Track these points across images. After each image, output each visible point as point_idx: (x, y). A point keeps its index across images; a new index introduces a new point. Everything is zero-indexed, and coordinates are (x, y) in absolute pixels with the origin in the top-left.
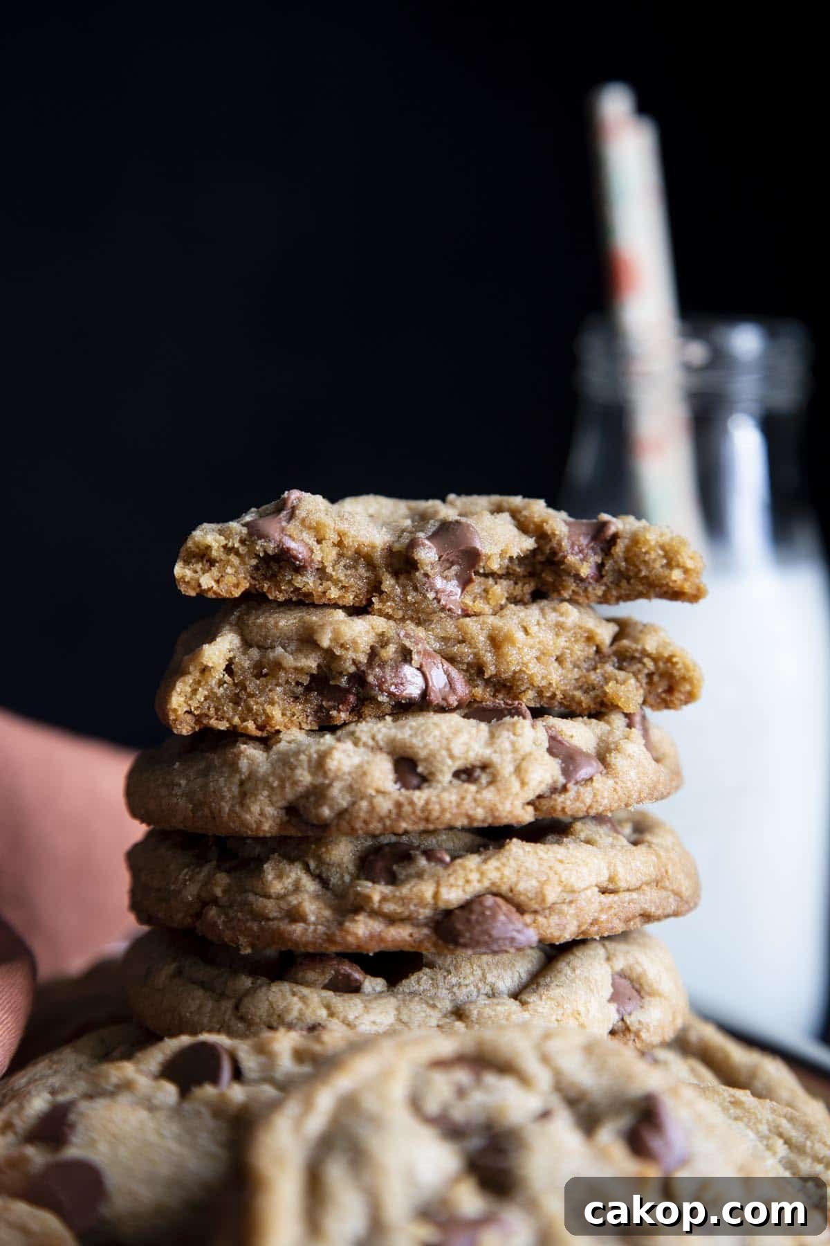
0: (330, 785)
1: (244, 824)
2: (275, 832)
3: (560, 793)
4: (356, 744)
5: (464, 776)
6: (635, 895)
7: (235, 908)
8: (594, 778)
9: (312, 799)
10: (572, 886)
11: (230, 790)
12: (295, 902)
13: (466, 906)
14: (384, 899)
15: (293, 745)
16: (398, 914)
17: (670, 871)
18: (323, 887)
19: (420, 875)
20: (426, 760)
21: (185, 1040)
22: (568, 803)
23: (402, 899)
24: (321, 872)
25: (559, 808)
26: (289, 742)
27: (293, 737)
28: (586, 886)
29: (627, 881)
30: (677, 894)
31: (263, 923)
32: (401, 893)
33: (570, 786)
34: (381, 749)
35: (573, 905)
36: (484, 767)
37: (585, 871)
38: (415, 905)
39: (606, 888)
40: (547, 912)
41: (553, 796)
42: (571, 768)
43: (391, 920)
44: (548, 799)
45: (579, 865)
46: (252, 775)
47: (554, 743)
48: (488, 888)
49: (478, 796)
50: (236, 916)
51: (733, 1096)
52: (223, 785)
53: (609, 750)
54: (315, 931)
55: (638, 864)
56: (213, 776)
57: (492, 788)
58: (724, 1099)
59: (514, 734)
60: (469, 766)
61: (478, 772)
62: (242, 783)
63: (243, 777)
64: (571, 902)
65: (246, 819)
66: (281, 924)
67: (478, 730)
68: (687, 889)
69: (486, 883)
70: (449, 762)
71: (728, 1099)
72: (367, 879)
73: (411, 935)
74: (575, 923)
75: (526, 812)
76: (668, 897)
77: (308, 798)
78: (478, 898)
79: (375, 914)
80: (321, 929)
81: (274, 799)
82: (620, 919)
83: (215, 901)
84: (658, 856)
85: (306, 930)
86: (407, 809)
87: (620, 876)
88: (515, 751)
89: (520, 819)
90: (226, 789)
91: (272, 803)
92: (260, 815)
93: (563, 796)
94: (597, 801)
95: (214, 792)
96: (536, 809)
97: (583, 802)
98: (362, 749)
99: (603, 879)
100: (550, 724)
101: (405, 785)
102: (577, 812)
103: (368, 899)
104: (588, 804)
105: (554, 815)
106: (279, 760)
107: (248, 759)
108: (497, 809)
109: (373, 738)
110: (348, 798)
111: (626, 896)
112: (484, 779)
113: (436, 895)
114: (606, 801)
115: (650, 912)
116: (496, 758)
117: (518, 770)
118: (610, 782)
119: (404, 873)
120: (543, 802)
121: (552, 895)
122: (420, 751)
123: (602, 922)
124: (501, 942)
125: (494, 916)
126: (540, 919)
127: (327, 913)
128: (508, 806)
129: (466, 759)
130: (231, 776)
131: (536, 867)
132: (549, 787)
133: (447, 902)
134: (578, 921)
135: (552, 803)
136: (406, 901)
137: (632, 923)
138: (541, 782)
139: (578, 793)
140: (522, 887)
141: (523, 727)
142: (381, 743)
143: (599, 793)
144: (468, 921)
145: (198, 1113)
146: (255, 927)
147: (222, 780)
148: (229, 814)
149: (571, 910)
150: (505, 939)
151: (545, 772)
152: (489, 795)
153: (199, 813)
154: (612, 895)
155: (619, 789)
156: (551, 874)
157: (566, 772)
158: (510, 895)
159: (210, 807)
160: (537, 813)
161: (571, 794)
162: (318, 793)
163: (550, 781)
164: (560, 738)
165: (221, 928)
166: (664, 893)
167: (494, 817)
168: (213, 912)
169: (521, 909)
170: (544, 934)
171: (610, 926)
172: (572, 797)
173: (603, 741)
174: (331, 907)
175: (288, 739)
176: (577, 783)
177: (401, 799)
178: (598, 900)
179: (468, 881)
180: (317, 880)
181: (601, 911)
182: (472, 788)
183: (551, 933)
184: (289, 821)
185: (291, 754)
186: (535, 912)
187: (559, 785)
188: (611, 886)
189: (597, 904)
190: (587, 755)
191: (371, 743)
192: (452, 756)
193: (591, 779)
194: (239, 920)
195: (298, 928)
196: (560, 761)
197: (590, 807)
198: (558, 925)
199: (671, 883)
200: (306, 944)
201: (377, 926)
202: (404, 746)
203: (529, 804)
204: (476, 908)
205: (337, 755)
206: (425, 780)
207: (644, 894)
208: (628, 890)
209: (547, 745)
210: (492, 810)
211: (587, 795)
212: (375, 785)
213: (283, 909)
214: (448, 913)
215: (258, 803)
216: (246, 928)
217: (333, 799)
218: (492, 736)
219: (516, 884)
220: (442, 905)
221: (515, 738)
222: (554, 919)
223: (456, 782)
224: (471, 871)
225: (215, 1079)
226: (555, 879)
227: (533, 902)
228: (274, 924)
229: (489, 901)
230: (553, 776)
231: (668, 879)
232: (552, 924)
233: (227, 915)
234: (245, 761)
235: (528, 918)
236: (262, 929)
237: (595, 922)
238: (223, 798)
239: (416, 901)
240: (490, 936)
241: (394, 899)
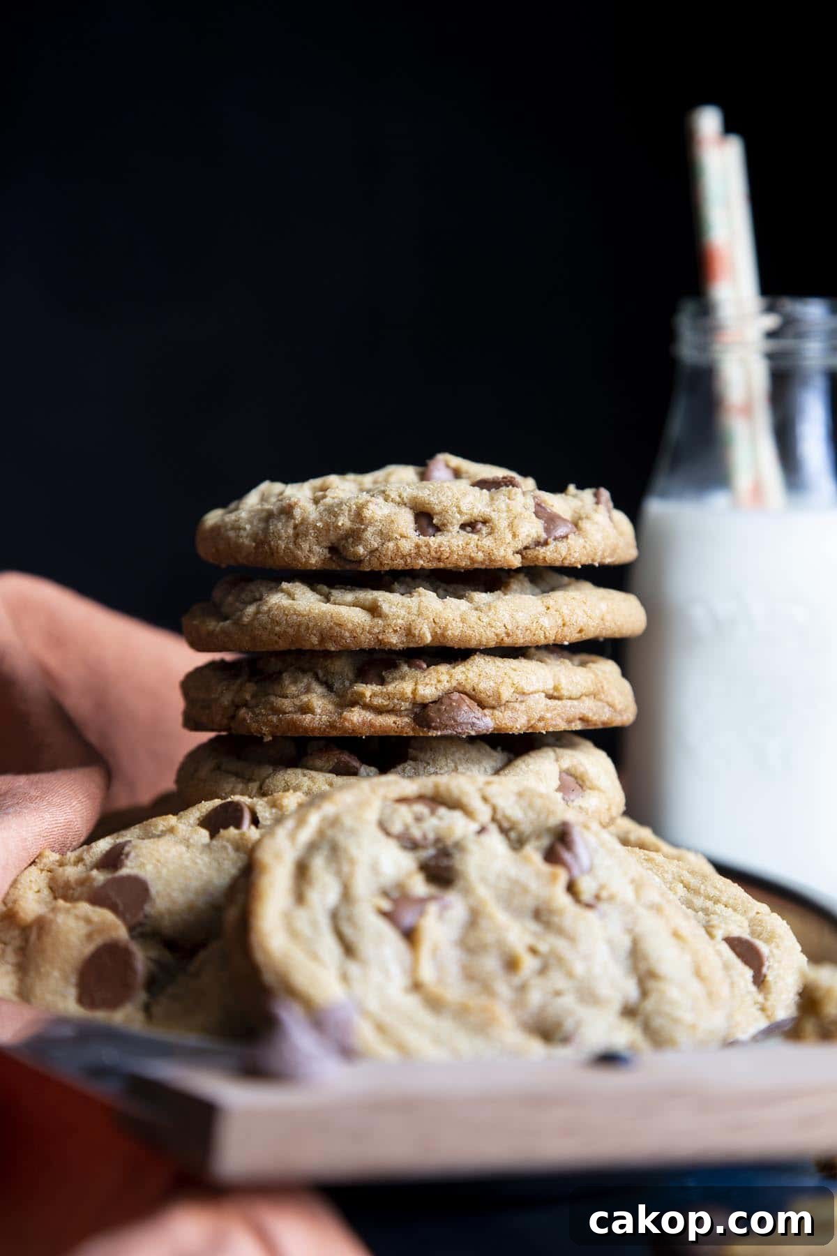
0: (365, 530)
1: (296, 558)
2: (319, 565)
3: (542, 546)
4: (386, 500)
5: (469, 529)
6: (575, 703)
7: (260, 707)
8: (569, 536)
9: (350, 540)
10: (523, 688)
11: (286, 532)
12: (306, 699)
13: (438, 701)
14: (374, 695)
15: (336, 500)
16: (384, 706)
17: (605, 688)
18: (328, 690)
19: (403, 678)
20: (440, 514)
21: (217, 802)
22: (548, 553)
23: (388, 694)
24: (327, 680)
25: (541, 557)
26: (333, 498)
27: (336, 495)
28: (534, 690)
29: (568, 690)
30: (611, 706)
31: (281, 716)
32: (387, 690)
33: (550, 540)
34: (405, 504)
35: (524, 704)
36: (485, 522)
37: (534, 678)
38: (398, 700)
39: (552, 695)
40: (503, 708)
41: (537, 548)
42: (552, 527)
43: (379, 711)
44: (532, 550)
45: (528, 674)
46: (304, 521)
47: (539, 509)
48: (455, 687)
49: (480, 543)
50: (261, 712)
51: (647, 855)
52: (281, 528)
53: (580, 518)
54: (320, 719)
55: (579, 678)
56: (273, 522)
57: (490, 537)
58: (640, 857)
59: (509, 498)
60: (473, 521)
61: (480, 526)
62: (295, 527)
63: (297, 522)
64: (522, 702)
65: (298, 555)
66: (295, 716)
67: (481, 495)
68: (620, 703)
69: (454, 683)
70: (458, 516)
71: (643, 857)
72: (362, 683)
73: (395, 723)
74: (525, 718)
75: (516, 559)
76: (604, 707)
77: (347, 540)
78: (448, 694)
79: (367, 707)
80: (325, 718)
81: (321, 539)
82: (563, 719)
83: (246, 704)
84: (596, 676)
85: (314, 719)
86: (424, 549)
87: (563, 686)
88: (509, 510)
89: (510, 564)
90: (283, 531)
91: (318, 543)
92: (308, 552)
93: (544, 548)
94: (570, 554)
95: (273, 533)
96: (523, 557)
97: (560, 554)
98: (391, 504)
99: (549, 686)
100: (536, 495)
101: (423, 533)
102: (554, 560)
103: (362, 695)
104: (563, 556)
105: (537, 563)
106: (325, 510)
107: (301, 509)
108: (493, 554)
109: (400, 496)
110: (378, 539)
111: (569, 703)
112: (485, 530)
113: (414, 692)
114: (576, 555)
115: (588, 717)
116: (494, 515)
117: (511, 525)
118: (581, 541)
119: (391, 676)
120: (529, 552)
121: (506, 694)
122: (436, 507)
123: (547, 719)
124: (464, 726)
125: (459, 707)
126: (497, 713)
127: (330, 707)
128: (502, 553)
129: (471, 515)
130: (287, 521)
131: (493, 673)
132: (534, 540)
133: (423, 696)
134: (528, 716)
135: (536, 553)
136: (391, 696)
137: (573, 724)
138: (528, 536)
139: (556, 546)
140: (482, 686)
141: (516, 494)
142: (405, 500)
143: (572, 548)
144: (439, 710)
145: (224, 848)
146: (275, 719)
147: (280, 525)
148: (284, 551)
149: (522, 707)
150: (467, 723)
151: (532, 528)
152: (487, 542)
153: (261, 550)
154: (556, 701)
155: (587, 546)
156: (506, 679)
157: (547, 530)
158: (473, 693)
159: (269, 545)
160: (524, 561)
161: (551, 547)
162: (355, 535)
163: (535, 536)
164: (543, 505)
165: (248, 721)
166: (600, 704)
167: (491, 560)
168: (243, 711)
169: (482, 705)
170: (499, 724)
171: (554, 723)
172: (551, 550)
173: (575, 512)
174: (334, 703)
175: (333, 495)
176: (555, 539)
177: (420, 542)
178: (544, 703)
179: (439, 681)
180: (324, 686)
181: (547, 710)
182: (475, 537)
183: (505, 724)
184: (331, 558)
185: (335, 505)
186: (493, 708)
187: (542, 540)
188: (556, 694)
189: (542, 706)
190: (565, 520)
191: (398, 499)
192: (460, 512)
193: (566, 537)
194: (263, 715)
195: (308, 718)
196: (543, 522)
197: (565, 558)
198: (511, 718)
199: (607, 696)
200: (314, 729)
201: (369, 716)
202: (423, 504)
203: (517, 553)
204: (446, 701)
205: (371, 506)
206: (438, 529)
207: (583, 703)
208: (570, 698)
209: (534, 510)
210: (489, 555)
211: (562, 547)
212: (399, 531)
213: (296, 705)
214: (424, 706)
215: (308, 542)
216: (268, 721)
217: (367, 540)
218: (492, 499)
219: (477, 685)
220: (419, 700)
221: (510, 502)
222: (508, 714)
223: (463, 533)
224: (442, 673)
225: (238, 825)
226: (508, 681)
227: (491, 698)
228: (289, 716)
229: (456, 696)
230: (537, 532)
231: (604, 693)
232: (506, 717)
233: (254, 713)
234: (299, 510)
235: (487, 712)
236: (280, 720)
237: (541, 719)
238: (280, 538)
239: (398, 696)
240: (455, 721)
241: (381, 694)
